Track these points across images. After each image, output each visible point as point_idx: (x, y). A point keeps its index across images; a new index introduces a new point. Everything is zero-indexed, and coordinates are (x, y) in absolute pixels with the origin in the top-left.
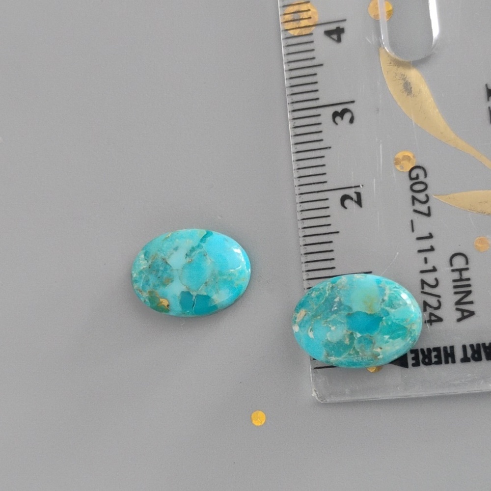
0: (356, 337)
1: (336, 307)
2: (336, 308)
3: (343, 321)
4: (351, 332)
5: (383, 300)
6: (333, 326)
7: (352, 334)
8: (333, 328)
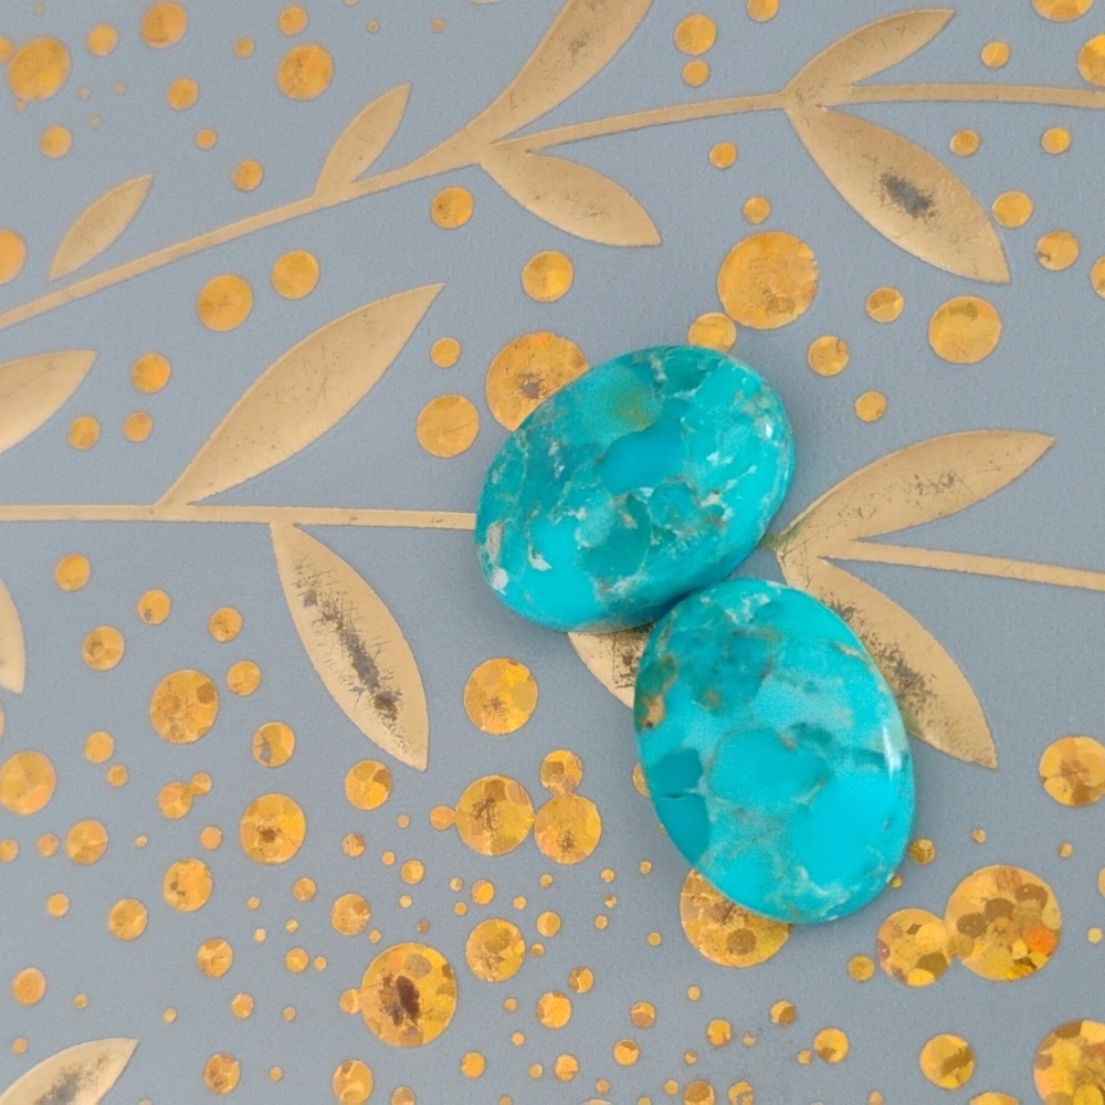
0: (644, 498)
1: (560, 464)
2: (562, 468)
3: (594, 485)
4: (625, 496)
5: (658, 385)
6: (577, 510)
7: (630, 498)
8: (581, 514)
